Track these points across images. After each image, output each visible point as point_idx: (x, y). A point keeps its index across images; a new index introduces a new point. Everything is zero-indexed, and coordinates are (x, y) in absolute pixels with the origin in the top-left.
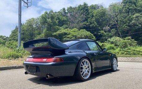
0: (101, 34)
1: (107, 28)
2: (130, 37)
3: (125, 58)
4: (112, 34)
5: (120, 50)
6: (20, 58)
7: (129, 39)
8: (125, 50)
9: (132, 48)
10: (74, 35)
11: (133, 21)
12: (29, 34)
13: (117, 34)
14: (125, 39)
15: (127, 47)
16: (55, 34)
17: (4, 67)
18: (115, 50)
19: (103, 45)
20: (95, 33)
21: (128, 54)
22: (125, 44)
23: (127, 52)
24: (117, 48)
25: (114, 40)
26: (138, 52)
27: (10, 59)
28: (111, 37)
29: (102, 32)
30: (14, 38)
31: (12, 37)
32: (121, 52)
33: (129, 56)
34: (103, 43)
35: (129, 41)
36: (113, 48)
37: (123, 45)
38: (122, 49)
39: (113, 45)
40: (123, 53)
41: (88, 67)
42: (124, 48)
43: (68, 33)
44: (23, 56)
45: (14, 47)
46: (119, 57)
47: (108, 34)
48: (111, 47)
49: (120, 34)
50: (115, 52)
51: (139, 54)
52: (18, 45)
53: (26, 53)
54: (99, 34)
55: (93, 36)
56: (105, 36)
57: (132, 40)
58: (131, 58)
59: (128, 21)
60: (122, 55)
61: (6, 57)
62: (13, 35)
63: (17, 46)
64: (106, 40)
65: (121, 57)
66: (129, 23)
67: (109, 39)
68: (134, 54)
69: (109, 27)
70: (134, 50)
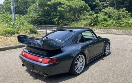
2: (124, 9)
3: (117, 30)
4: (107, 4)
5: (113, 22)
6: (16, 34)
7: (123, 11)
8: (117, 22)
9: (125, 20)
10: (68, 5)
12: (22, 2)
13: (112, 4)
14: (119, 11)
15: (120, 19)
16: (49, 3)
17: (2, 48)
18: (108, 22)
19: (97, 16)
20: (90, 3)
21: (120, 26)
22: (118, 16)
23: (119, 24)
24: (110, 20)
25: (108, 10)
26: (130, 24)
27: (7, 36)
28: (106, 7)
29: (97, 1)
30: (8, 6)
31: (5, 5)
32: (113, 24)
33: (121, 28)
34: (97, 15)
35: (124, 12)
36: (106, 20)
37: (116, 17)
38: (115, 21)
39: (106, 17)
40: (115, 25)
41: (83, 61)
42: (117, 20)
43: (62, 3)
44: (19, 32)
45: (8, 21)
46: (111, 29)
47: (103, 4)
48: (104, 19)
49: (115, 3)
50: (107, 24)
51: (130, 26)
52: (13, 18)
53: (21, 28)
54: (94, 3)
55: (88, 7)
56: (100, 6)
57: (127, 12)
58: (122, 30)
60: (114, 28)
61: (2, 34)
62: (7, 2)
63: (12, 20)
64: (100, 10)
65: (112, 30)
67: (103, 10)
68: (126, 26)
70: (126, 23)
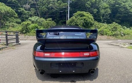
0: (21, 12)
1: (28, 6)
4: (31, 13)
7: (50, 21)
11: (51, 5)
13: (36, 14)
20: (15, 9)
25: (35, 19)
28: (31, 16)
29: (22, 9)
47: (28, 13)
48: (35, 26)
49: (39, 14)
54: (19, 11)
55: (15, 13)
56: (25, 14)
57: (53, 21)
59: (47, 4)
64: (27, 18)
66: (47, 5)
67: (30, 18)
69: (29, 6)
